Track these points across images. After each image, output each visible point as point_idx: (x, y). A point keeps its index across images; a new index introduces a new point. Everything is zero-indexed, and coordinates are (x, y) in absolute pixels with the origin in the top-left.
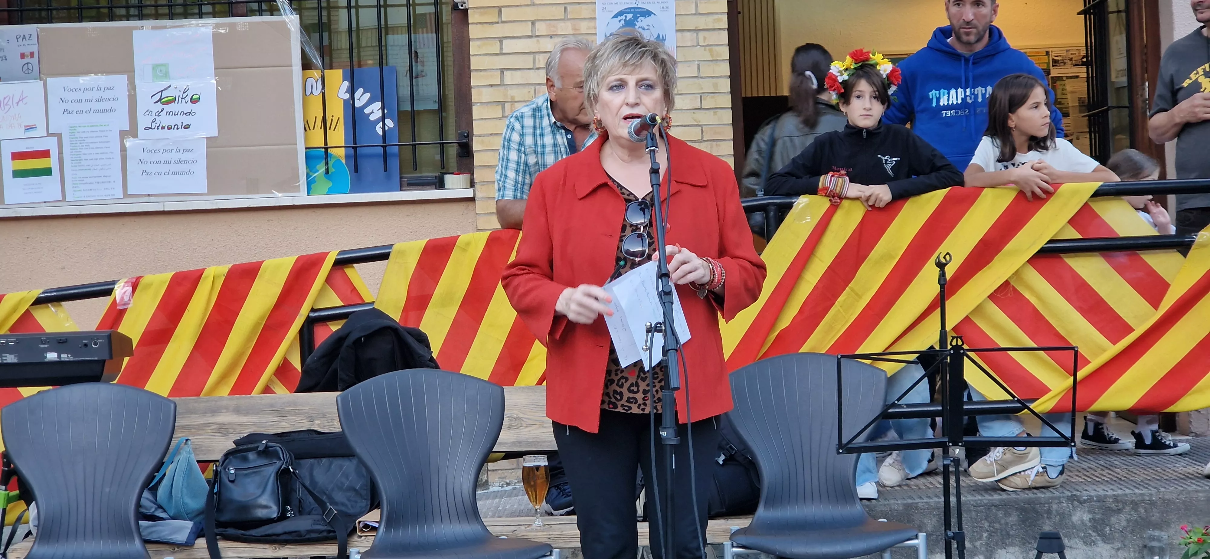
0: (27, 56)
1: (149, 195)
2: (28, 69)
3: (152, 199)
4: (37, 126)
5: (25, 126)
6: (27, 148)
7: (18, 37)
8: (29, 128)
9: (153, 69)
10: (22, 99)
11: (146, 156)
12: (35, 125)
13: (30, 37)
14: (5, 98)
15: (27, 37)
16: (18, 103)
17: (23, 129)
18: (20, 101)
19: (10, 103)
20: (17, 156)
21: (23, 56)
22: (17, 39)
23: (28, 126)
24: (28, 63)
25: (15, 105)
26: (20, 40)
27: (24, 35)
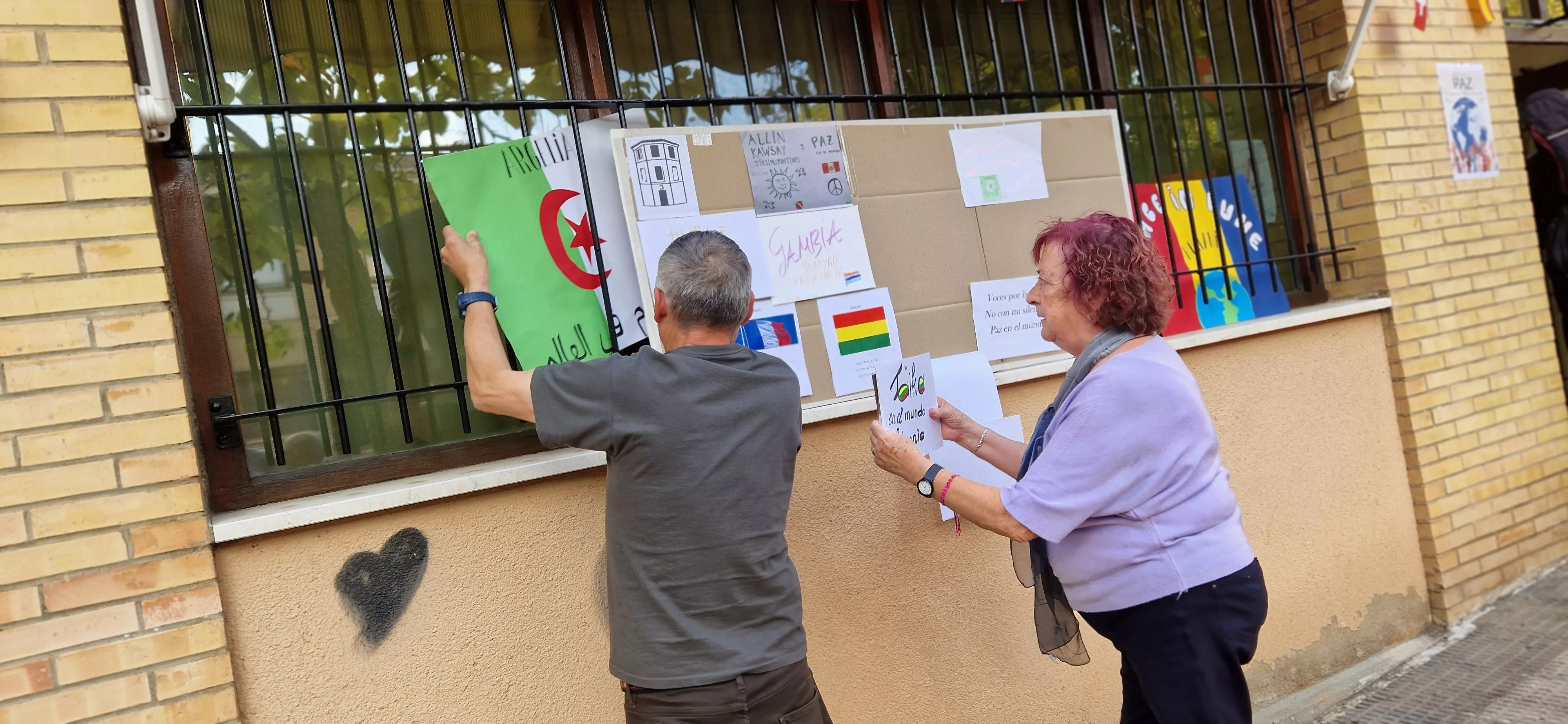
0: (832, 169)
1: (1002, 360)
2: (836, 188)
3: (1006, 365)
4: (860, 273)
5: (846, 275)
6: (852, 308)
7: (814, 140)
8: (852, 277)
9: (982, 183)
10: (835, 234)
11: (994, 307)
12: (857, 272)
13: (830, 140)
14: (811, 234)
15: (826, 139)
16: (830, 240)
17: (843, 279)
18: (831, 237)
19: (819, 241)
20: (841, 321)
21: (826, 168)
22: (814, 143)
23: (849, 274)
24: (834, 179)
25: (827, 243)
26: (818, 144)
27: (822, 138)
